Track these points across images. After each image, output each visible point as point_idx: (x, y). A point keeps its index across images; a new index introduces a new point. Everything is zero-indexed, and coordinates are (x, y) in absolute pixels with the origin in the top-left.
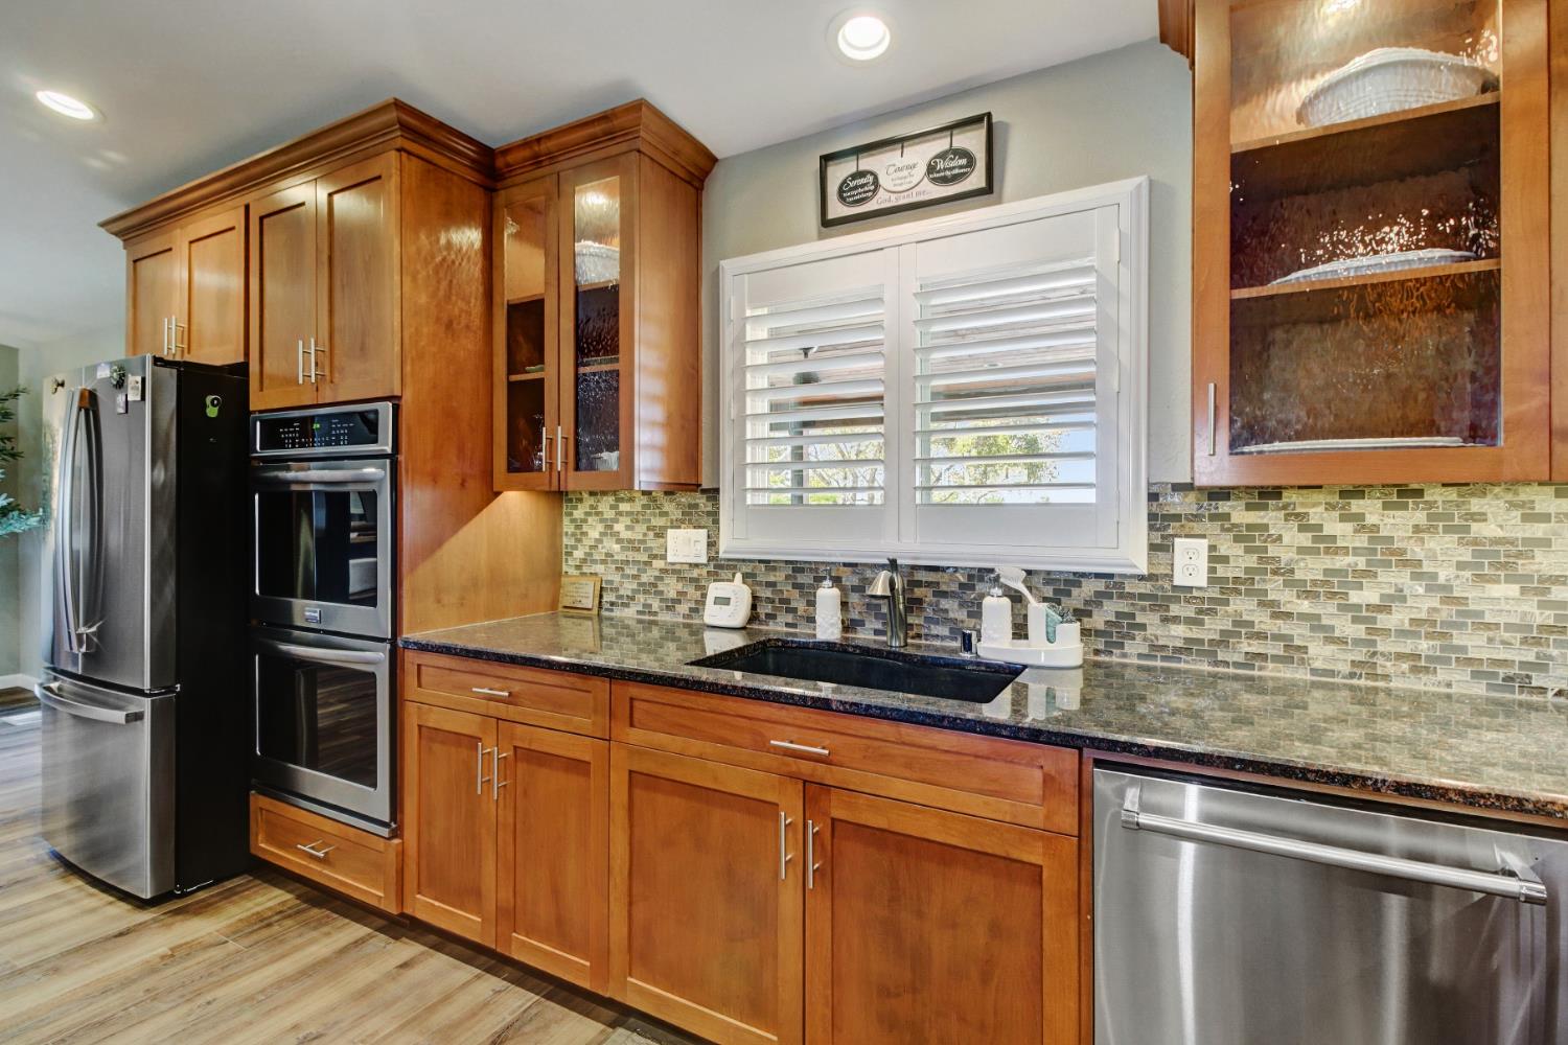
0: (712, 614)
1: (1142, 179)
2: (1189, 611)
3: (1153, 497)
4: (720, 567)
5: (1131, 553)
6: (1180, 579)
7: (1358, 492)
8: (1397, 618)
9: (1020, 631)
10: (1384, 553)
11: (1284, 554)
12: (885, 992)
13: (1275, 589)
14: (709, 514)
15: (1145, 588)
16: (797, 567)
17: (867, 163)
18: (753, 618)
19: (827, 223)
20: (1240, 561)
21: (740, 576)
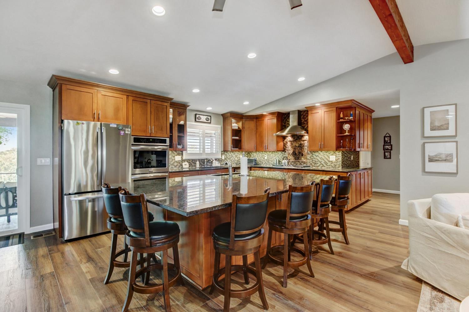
0: (184, 166)
1: (220, 126)
2: (223, 161)
3: (221, 152)
4: (184, 161)
5: (220, 156)
14: (181, 154)
15: (221, 159)
16: (193, 160)
17: (200, 116)
19: (196, 121)
21: (186, 162)
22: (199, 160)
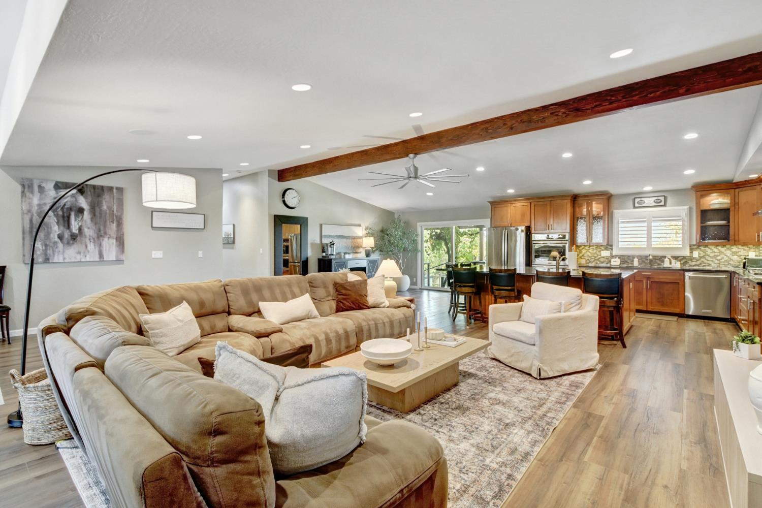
1: (688, 207)
2: (695, 260)
3: (690, 246)
4: (612, 257)
5: (687, 253)
6: (694, 256)
7: (718, 246)
8: (723, 260)
9: (670, 263)
10: (721, 253)
11: (708, 253)
12: (658, 299)
13: (707, 257)
14: (611, 249)
15: (689, 258)
16: (629, 256)
17: (642, 199)
18: (621, 264)
19: (635, 207)
20: (702, 254)
21: (617, 258)
22: (638, 257)
